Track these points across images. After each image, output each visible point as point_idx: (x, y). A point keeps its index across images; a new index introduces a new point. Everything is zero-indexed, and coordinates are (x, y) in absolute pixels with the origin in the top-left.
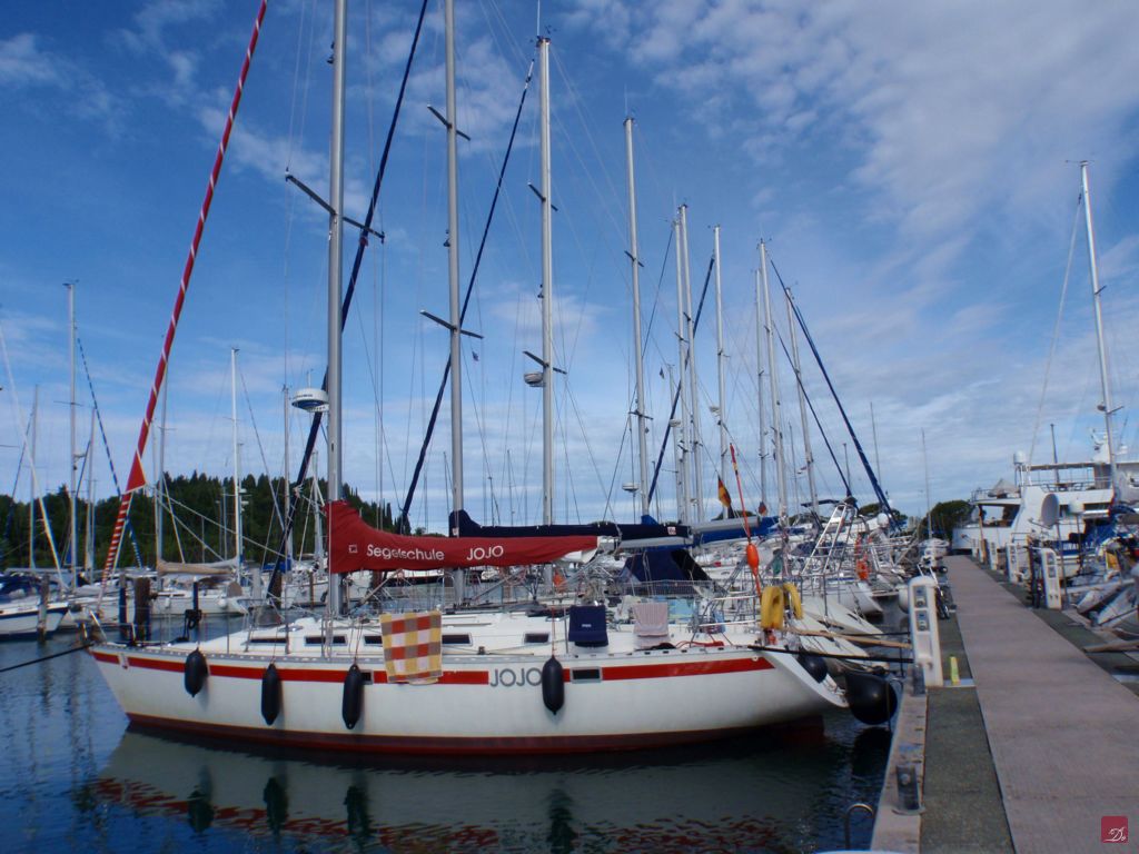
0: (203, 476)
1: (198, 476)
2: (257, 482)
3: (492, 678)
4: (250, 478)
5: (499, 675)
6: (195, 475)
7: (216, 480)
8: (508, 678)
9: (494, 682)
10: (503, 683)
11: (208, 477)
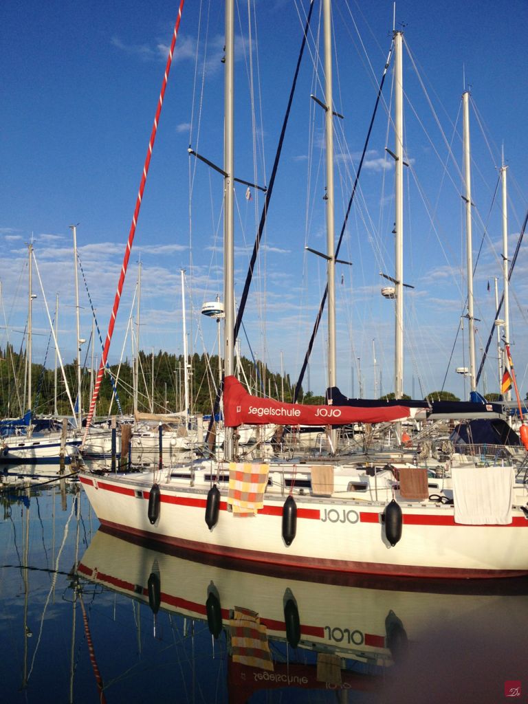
0: (166, 354)
1: (163, 354)
2: (200, 358)
3: (322, 515)
4: (196, 355)
5: (328, 513)
6: (161, 353)
7: (174, 357)
8: (333, 516)
9: (324, 519)
10: (330, 520)
11: (169, 354)
